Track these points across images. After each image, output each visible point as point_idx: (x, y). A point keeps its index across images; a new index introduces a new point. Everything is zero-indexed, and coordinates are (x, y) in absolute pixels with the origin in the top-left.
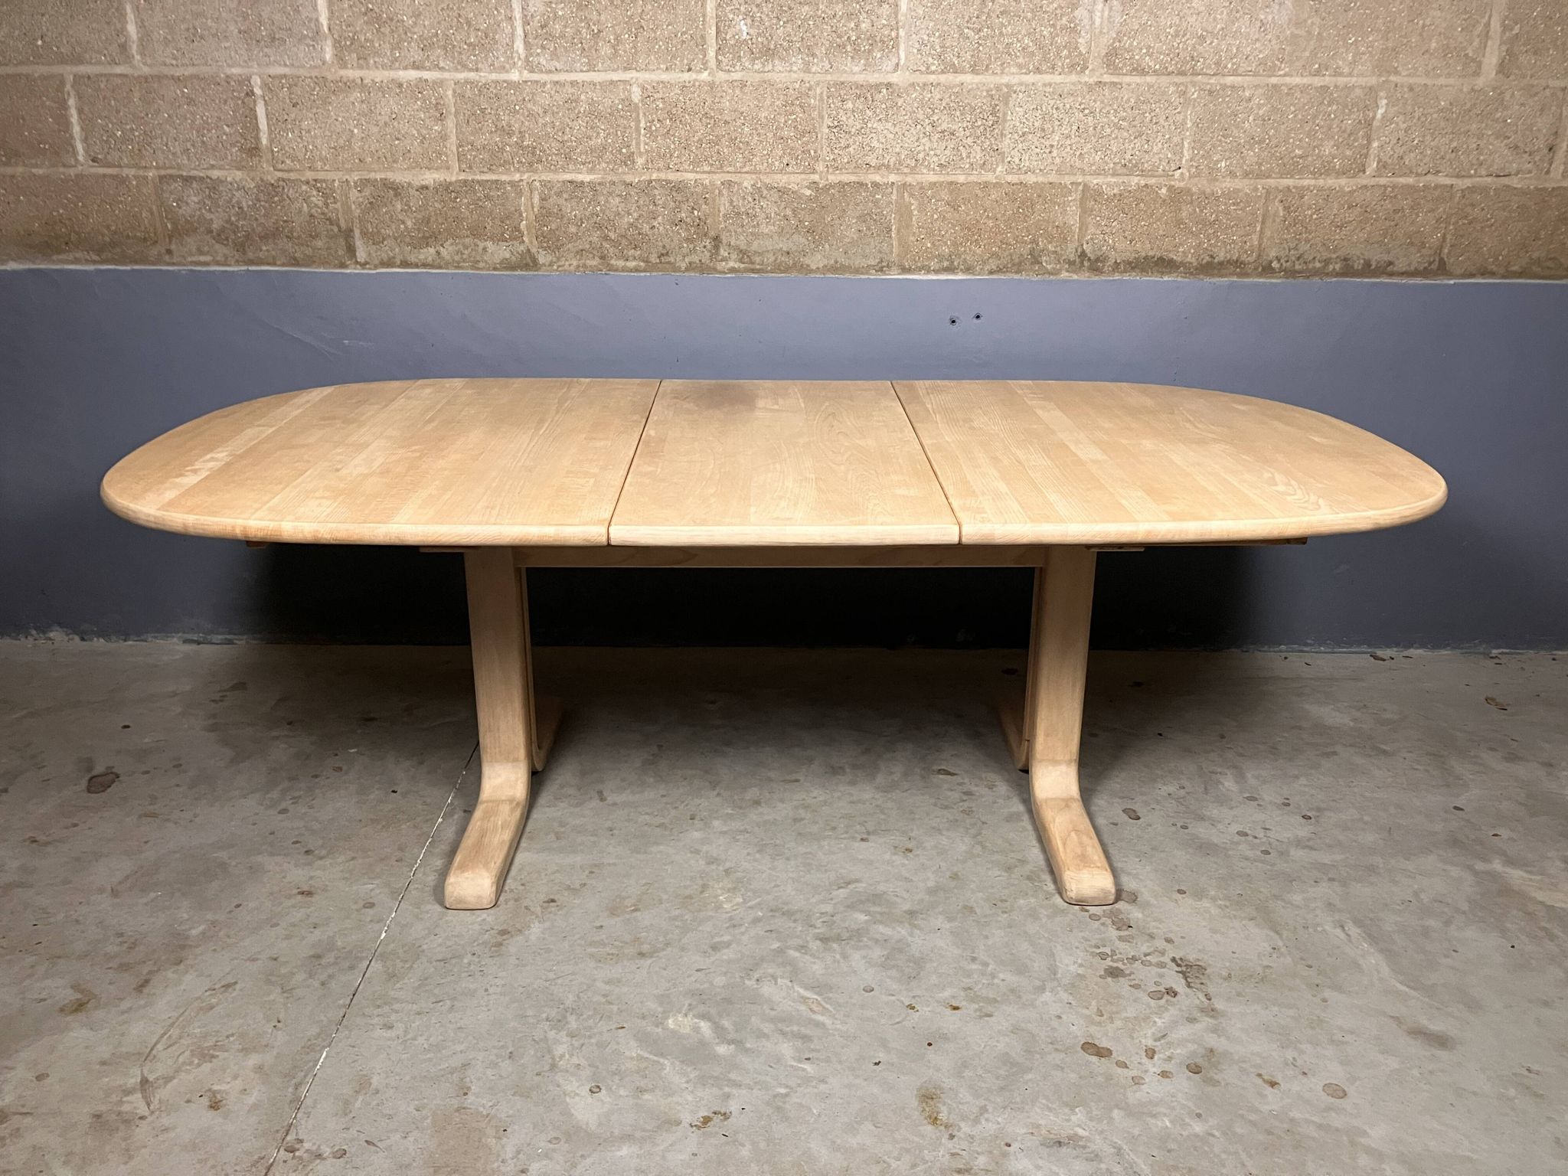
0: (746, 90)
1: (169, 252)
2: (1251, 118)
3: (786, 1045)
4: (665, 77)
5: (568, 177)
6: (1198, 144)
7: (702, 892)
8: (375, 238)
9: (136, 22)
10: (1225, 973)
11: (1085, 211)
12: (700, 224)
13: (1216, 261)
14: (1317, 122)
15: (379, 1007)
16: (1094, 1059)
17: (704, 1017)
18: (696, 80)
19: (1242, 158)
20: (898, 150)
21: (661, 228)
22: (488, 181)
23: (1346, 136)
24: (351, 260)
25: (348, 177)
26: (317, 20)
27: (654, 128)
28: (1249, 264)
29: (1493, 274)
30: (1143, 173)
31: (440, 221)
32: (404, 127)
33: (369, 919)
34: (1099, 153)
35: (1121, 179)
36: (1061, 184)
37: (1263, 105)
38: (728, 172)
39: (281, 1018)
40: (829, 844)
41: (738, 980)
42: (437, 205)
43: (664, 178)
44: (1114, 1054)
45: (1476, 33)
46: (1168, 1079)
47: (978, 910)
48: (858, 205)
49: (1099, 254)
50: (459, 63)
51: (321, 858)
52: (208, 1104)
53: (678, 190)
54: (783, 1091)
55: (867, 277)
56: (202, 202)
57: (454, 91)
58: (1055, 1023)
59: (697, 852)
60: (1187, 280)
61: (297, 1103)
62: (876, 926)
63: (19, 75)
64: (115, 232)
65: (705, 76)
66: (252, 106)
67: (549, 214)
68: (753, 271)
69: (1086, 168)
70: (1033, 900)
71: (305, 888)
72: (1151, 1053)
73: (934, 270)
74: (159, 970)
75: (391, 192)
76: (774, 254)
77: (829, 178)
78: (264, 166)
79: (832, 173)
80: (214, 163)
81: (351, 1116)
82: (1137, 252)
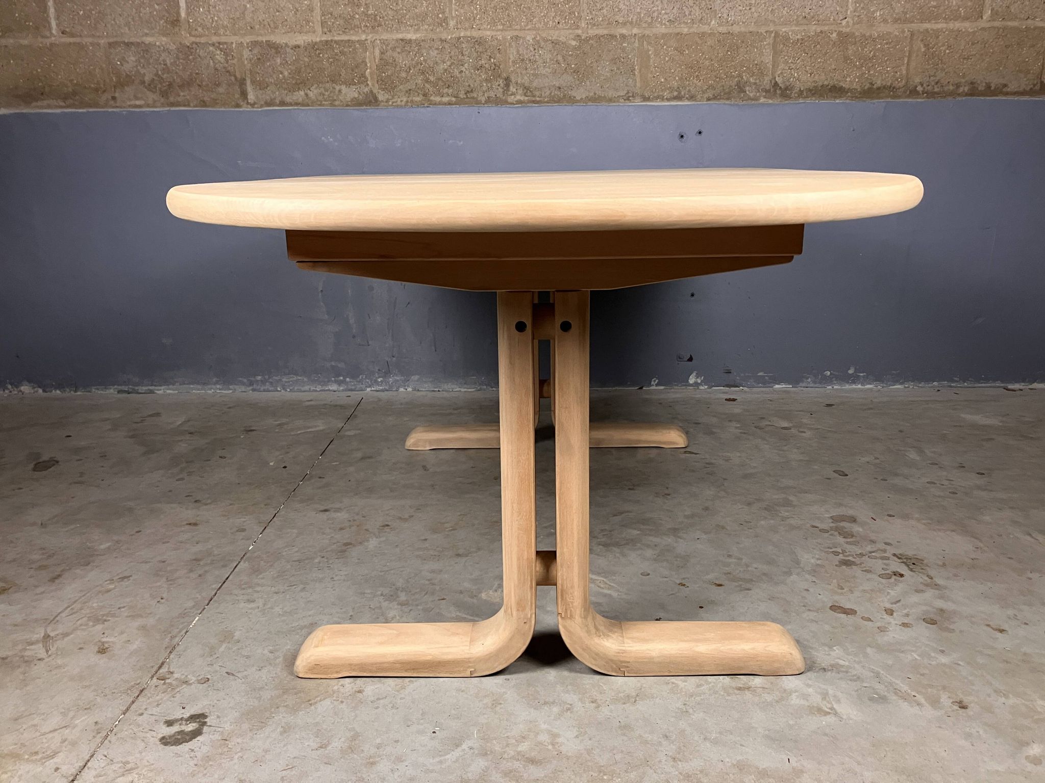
1: (114, 98)
5: (400, 36)
8: (261, 86)
10: (940, 563)
11: (776, 53)
12: (496, 68)
13: (875, 87)
15: (244, 589)
16: (843, 615)
19: (892, 8)
20: (638, 10)
21: (467, 72)
22: (342, 41)
24: (244, 101)
25: (242, 40)
28: (899, 89)
30: (819, 23)
31: (308, 71)
33: (241, 538)
34: (786, 8)
35: (801, 28)
36: (758, 32)
38: (516, 30)
39: (164, 596)
42: (306, 59)
43: (469, 35)
44: (859, 613)
46: (909, 629)
47: (728, 528)
48: (610, 51)
49: (788, 84)
51: (206, 504)
52: (97, 650)
53: (480, 44)
55: (617, 104)
56: (138, 61)
58: (805, 594)
60: (854, 102)
61: (171, 649)
62: (647, 537)
64: (76, 85)
67: (387, 64)
68: (534, 102)
69: (776, 20)
71: (193, 521)
72: (890, 612)
73: (666, 99)
74: (70, 569)
75: (273, 50)
76: (550, 89)
77: (589, 32)
78: (183, 33)
79: (591, 28)
80: (148, 32)
81: (216, 656)
82: (815, 82)
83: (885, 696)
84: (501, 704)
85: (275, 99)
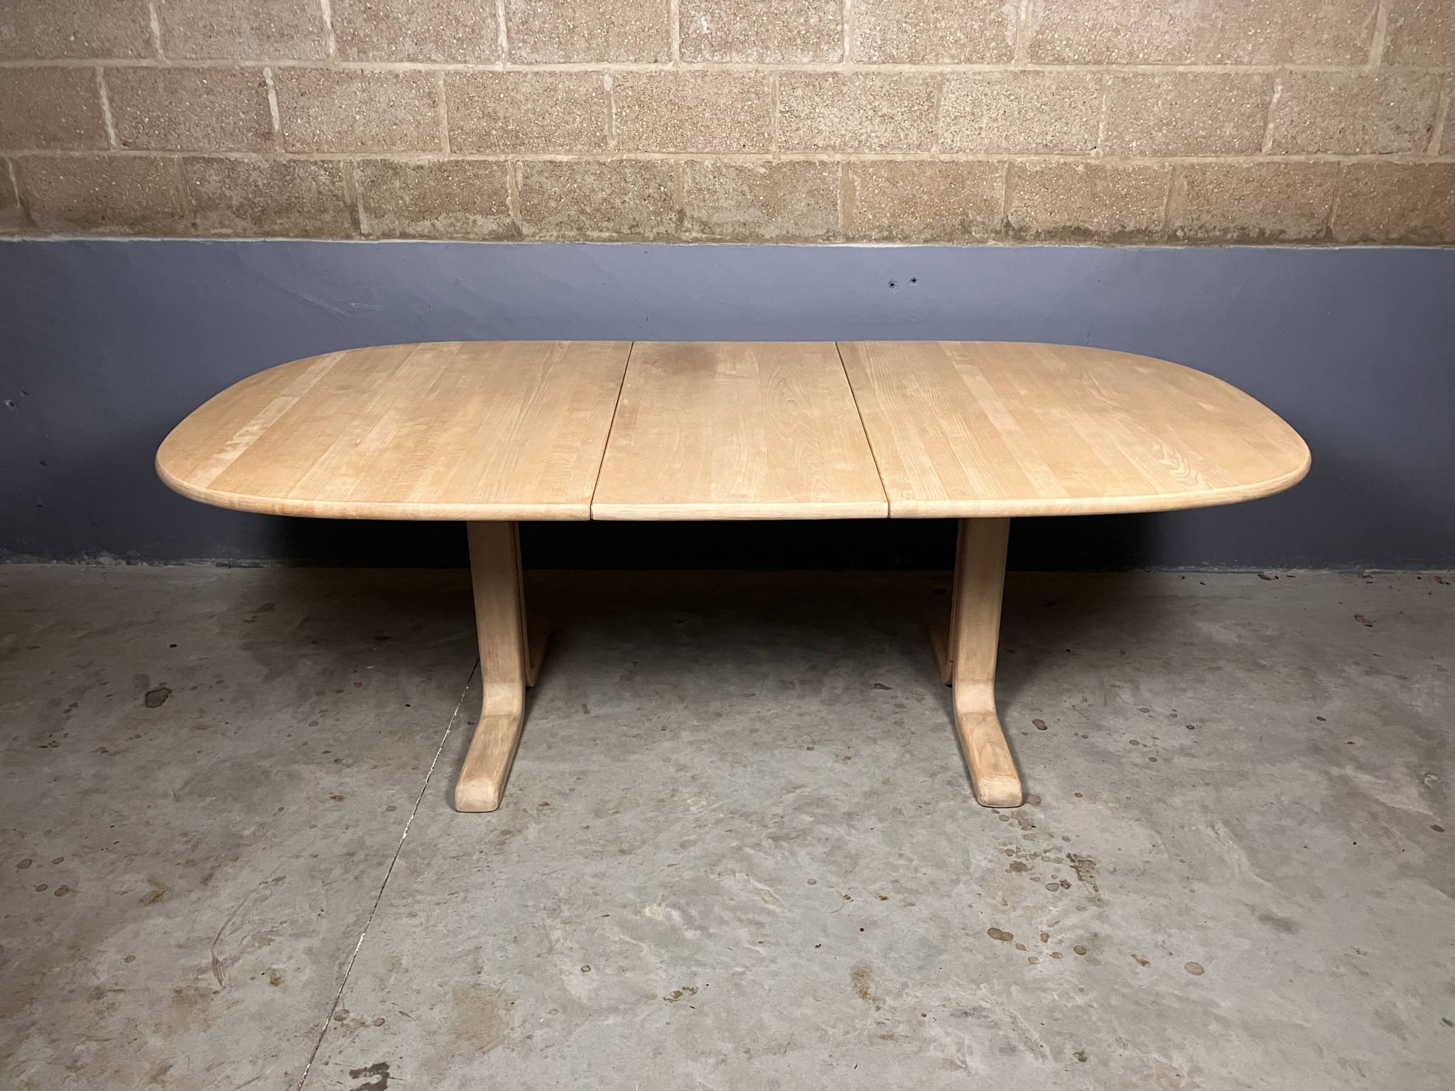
0: (707, 79)
1: (194, 225)
2: (1160, 103)
3: (742, 930)
4: (634, 67)
5: (548, 157)
6: (1112, 125)
7: (672, 796)
8: (376, 213)
9: (159, 21)
10: (1112, 869)
11: (1010, 187)
12: (667, 198)
13: (1127, 230)
14: (1219, 106)
15: (404, 898)
16: (998, 942)
17: (674, 906)
18: (661, 71)
19: (1152, 138)
20: (843, 132)
21: (631, 203)
22: (476, 161)
23: (1245, 118)
24: (356, 232)
25: (352, 158)
26: (321, 17)
27: (624, 114)
28: (1156, 233)
29: (1373, 241)
30: (1062, 152)
31: (435, 197)
32: (401, 113)
33: (391, 821)
34: (1023, 134)
35: (1041, 158)
36: (989, 162)
37: (1171, 90)
38: (691, 153)
39: (324, 908)
40: (780, 753)
41: (703, 874)
42: (432, 183)
43: (634, 158)
44: (1015, 939)
45: (1365, 24)
46: (1058, 960)
47: (905, 812)
48: (807, 181)
49: (1023, 224)
50: (449, 56)
51: (348, 766)
52: (269, 980)
53: (647, 169)
54: (740, 970)
55: (814, 245)
56: (222, 181)
57: (445, 81)
58: (966, 911)
59: (667, 760)
60: (1100, 247)
61: (342, 980)
62: (819, 827)
63: (55, 68)
64: (146, 208)
65: (669, 67)
66: (264, 95)
67: (532, 190)
68: (713, 240)
69: (1011, 148)
70: (952, 803)
71: (337, 794)
72: (1045, 937)
73: (875, 239)
74: (220, 866)
75: (391, 172)
76: (733, 225)
77: (782, 157)
78: (277, 148)
79: (784, 153)
80: (232, 146)
81: (386, 991)
82: (1056, 222)
83: (1015, 1047)
84: (661, 1053)
85: (394, 230)
